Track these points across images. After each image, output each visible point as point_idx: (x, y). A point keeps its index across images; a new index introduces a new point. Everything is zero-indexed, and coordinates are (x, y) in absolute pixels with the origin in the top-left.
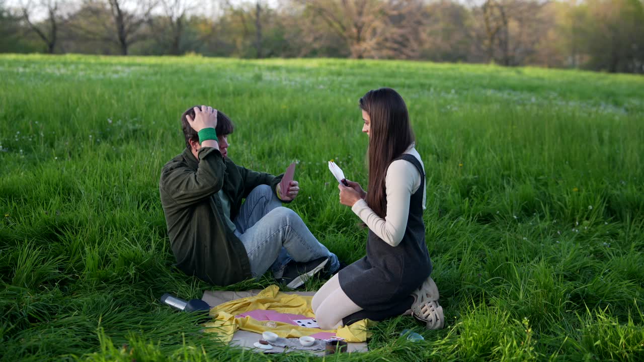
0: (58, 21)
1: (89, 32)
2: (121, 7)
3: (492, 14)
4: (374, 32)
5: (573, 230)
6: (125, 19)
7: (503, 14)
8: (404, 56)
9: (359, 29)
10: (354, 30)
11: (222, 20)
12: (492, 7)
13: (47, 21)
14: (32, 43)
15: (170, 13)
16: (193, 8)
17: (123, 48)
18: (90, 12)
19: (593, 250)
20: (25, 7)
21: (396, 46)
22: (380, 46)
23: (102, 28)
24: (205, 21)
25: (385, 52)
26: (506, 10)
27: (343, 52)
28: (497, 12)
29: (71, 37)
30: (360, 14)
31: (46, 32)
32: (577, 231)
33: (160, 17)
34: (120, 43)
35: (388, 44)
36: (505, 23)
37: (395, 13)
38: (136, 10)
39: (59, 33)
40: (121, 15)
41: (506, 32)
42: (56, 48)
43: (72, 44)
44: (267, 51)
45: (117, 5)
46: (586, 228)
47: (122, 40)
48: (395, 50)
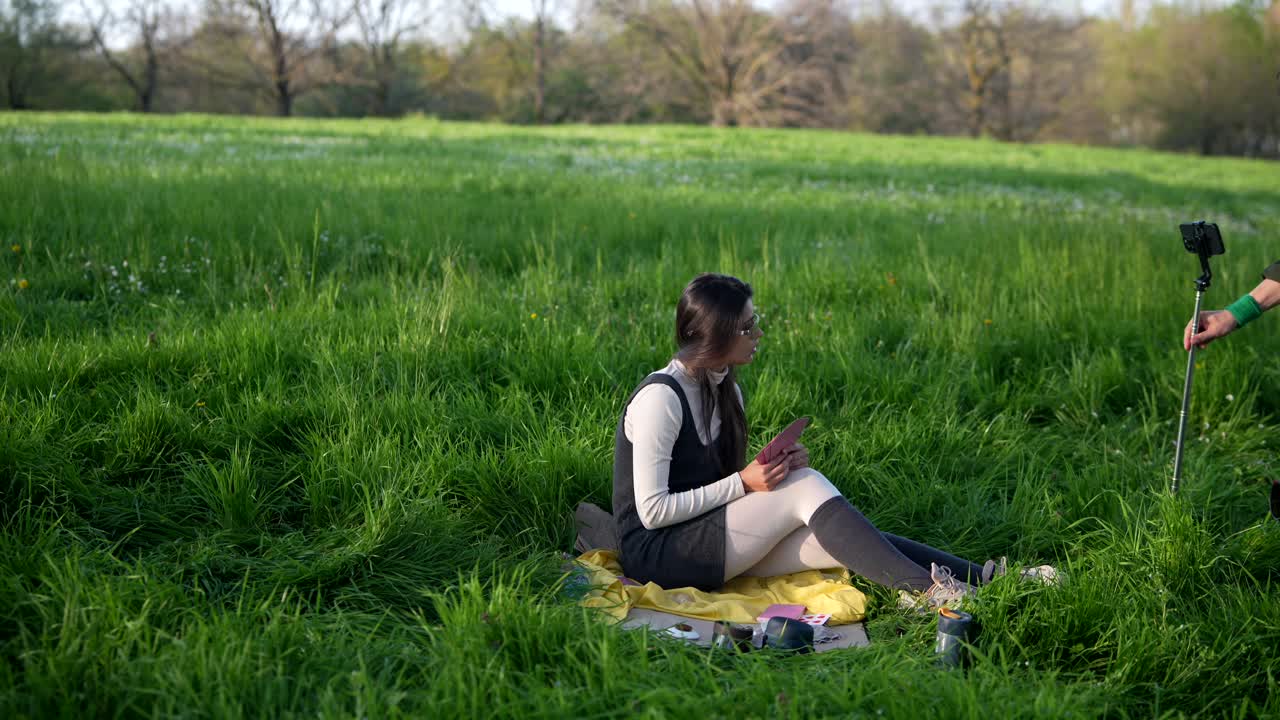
0: (157, 49)
1: (215, 71)
2: (279, 25)
3: (981, 43)
4: (760, 77)
5: (1200, 439)
6: (286, 47)
7: (1001, 44)
8: (815, 122)
9: (731, 70)
10: (721, 72)
11: (468, 52)
12: (980, 30)
13: (136, 49)
14: (110, 92)
15: (371, 37)
16: (414, 28)
17: (284, 102)
18: (221, 32)
19: (1241, 473)
20: (96, 23)
21: (801, 102)
22: (768, 103)
23: (242, 65)
24: (434, 53)
25: (778, 115)
26: (1006, 36)
27: (698, 113)
28: (990, 39)
29: (181, 80)
30: (734, 41)
31: (136, 71)
32: (1208, 440)
33: (354, 44)
34: (277, 92)
35: (786, 99)
36: (1007, 60)
37: (801, 39)
38: (306, 32)
39: (162, 73)
40: (277, 40)
41: (1006, 77)
42: (155, 102)
43: (184, 95)
44: (555, 111)
45: (273, 21)
46: (1224, 434)
47: (282, 87)
48: (798, 109)
